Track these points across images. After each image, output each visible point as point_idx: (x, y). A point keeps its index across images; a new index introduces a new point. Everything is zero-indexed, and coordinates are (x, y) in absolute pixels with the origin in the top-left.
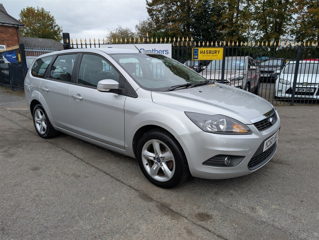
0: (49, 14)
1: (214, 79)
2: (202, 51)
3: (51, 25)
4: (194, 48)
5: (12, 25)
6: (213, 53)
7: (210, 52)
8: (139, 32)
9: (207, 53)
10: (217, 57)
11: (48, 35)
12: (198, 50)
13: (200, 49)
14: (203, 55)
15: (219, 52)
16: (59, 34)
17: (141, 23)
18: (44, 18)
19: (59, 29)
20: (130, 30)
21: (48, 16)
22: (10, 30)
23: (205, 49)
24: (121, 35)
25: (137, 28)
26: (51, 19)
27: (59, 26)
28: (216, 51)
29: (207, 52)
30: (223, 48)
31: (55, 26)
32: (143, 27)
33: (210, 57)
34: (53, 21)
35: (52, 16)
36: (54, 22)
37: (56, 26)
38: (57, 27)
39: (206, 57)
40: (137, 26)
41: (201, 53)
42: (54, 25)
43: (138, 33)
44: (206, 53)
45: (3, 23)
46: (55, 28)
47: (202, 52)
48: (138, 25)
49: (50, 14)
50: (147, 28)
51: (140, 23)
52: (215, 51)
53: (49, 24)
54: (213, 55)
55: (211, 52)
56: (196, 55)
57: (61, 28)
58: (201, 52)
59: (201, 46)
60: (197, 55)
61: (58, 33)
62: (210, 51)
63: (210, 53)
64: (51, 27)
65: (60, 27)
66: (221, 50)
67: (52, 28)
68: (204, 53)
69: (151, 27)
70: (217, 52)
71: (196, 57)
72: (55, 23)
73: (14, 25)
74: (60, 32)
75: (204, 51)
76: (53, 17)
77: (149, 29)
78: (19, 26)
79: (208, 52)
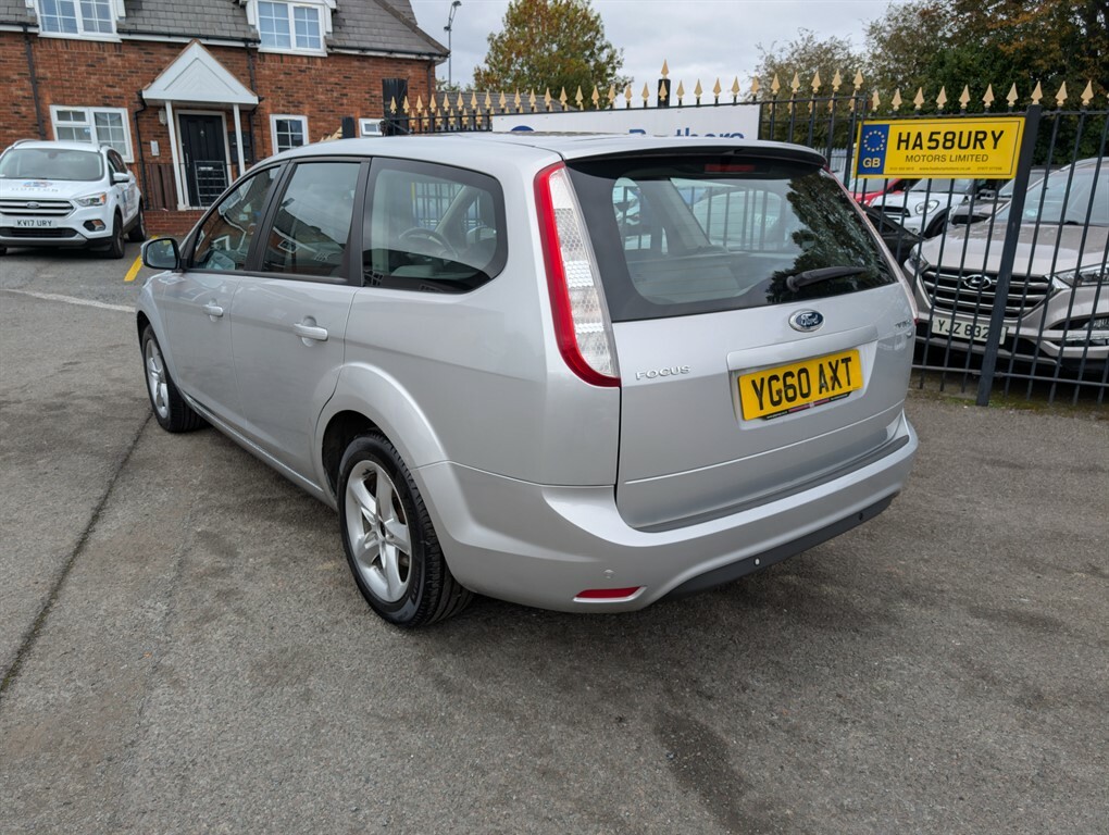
0: (586, 9)
1: (981, 268)
2: (904, 137)
3: (590, 45)
4: (866, 123)
5: (414, 57)
6: (964, 144)
7: (950, 140)
8: (879, 51)
9: (933, 144)
10: (982, 164)
11: (572, 82)
12: (885, 129)
13: (897, 128)
14: (910, 152)
15: (996, 140)
16: (611, 75)
17: (896, 14)
18: (572, 23)
19: (611, 57)
20: (846, 45)
21: (585, 17)
22: (410, 71)
23: (925, 127)
24: (808, 68)
25: (873, 36)
26: (591, 25)
27: (614, 47)
28: (981, 136)
29: (931, 140)
30: (1023, 120)
31: (602, 49)
32: (901, 29)
33: (947, 164)
34: (598, 32)
35: (595, 14)
36: (599, 36)
37: (607, 46)
38: (606, 51)
39: (926, 164)
40: (874, 30)
41: (903, 145)
42: (598, 44)
43: (874, 56)
44: (926, 143)
45: (391, 52)
46: (602, 55)
47: (907, 141)
48: (883, 22)
49: (589, 9)
50: (913, 34)
51: (891, 15)
52: (977, 133)
53: (585, 43)
54: (963, 152)
55: (952, 141)
56: (872, 155)
57: (618, 54)
58: (900, 141)
59: (907, 112)
60: (882, 155)
61: (609, 71)
62: (950, 137)
63: (948, 144)
64: (587, 53)
65: (615, 51)
66: (1012, 129)
67: (592, 54)
68: (915, 145)
69: (933, 29)
70: (989, 141)
71: (876, 162)
72: (603, 36)
73: (420, 54)
74: (614, 68)
75: (919, 135)
76: (598, 17)
77: (923, 36)
78: (435, 58)
79: (941, 138)
